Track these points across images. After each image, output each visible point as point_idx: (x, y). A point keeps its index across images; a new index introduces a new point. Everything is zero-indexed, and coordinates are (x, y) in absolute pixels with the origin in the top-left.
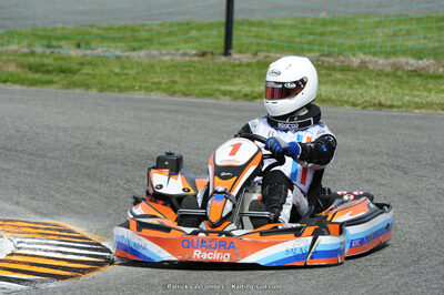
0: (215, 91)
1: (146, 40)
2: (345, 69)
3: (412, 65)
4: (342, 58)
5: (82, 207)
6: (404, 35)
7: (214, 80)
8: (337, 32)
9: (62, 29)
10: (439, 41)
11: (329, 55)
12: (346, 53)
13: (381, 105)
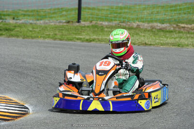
0: (74, 38)
1: (43, 16)
2: (130, 28)
3: (159, 27)
6: (156, 14)
9: (7, 11)
10: (171, 16)
11: (123, 22)
12: (131, 21)
13: (146, 44)
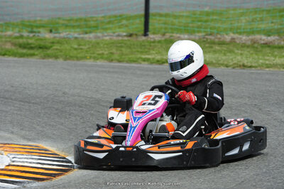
0: (138, 59)
1: (94, 27)
2: (222, 43)
3: (264, 40)
4: (219, 36)
5: (54, 134)
6: (258, 21)
7: (138, 51)
8: (216, 19)
9: (40, 20)
10: (281, 25)
11: (211, 34)
12: (222, 33)
13: (244, 66)
